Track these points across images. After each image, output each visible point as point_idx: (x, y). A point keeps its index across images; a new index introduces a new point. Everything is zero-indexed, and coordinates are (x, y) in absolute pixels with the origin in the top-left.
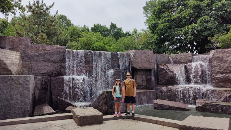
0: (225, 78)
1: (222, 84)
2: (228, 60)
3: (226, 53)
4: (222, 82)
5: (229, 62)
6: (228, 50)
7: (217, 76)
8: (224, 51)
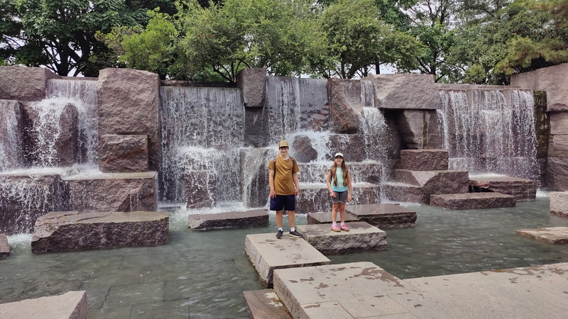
0: (132, 146)
1: (124, 162)
2: (142, 100)
3: (138, 81)
4: (124, 156)
5: (143, 104)
6: (143, 74)
7: (112, 142)
8: (132, 76)
